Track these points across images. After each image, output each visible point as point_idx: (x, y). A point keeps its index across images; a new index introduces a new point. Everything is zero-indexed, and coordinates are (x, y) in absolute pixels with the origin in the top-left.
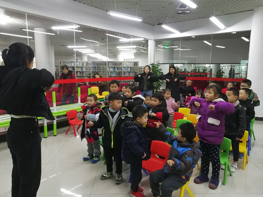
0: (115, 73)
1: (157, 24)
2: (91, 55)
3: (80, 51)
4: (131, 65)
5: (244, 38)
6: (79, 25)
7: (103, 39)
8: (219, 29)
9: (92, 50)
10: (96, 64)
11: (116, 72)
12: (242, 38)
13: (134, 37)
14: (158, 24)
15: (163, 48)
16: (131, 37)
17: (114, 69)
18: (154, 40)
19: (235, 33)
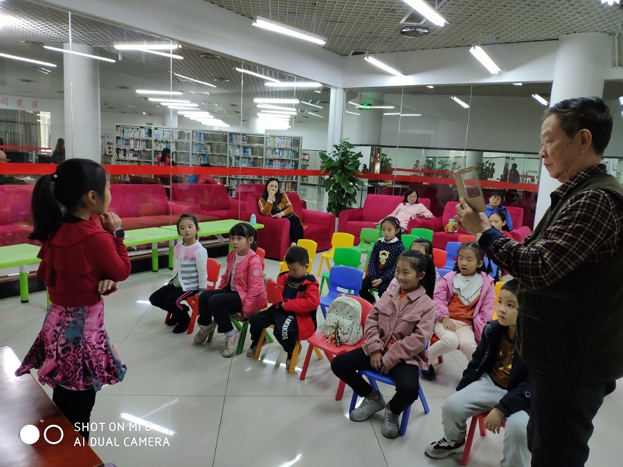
0: (247, 160)
1: (352, 52)
2: (187, 114)
3: (164, 102)
4: (286, 144)
5: (537, 97)
6: (180, 42)
7: (222, 79)
8: (487, 74)
9: (192, 102)
10: (203, 135)
11: (249, 159)
12: (533, 96)
13: (300, 79)
14: (355, 54)
15: (360, 109)
16: (294, 78)
17: (244, 152)
18: (344, 89)
19: (521, 84)
